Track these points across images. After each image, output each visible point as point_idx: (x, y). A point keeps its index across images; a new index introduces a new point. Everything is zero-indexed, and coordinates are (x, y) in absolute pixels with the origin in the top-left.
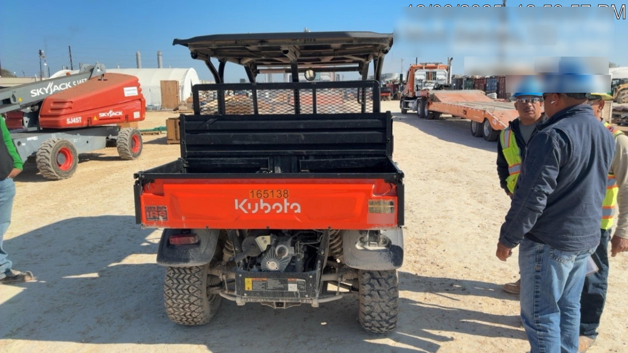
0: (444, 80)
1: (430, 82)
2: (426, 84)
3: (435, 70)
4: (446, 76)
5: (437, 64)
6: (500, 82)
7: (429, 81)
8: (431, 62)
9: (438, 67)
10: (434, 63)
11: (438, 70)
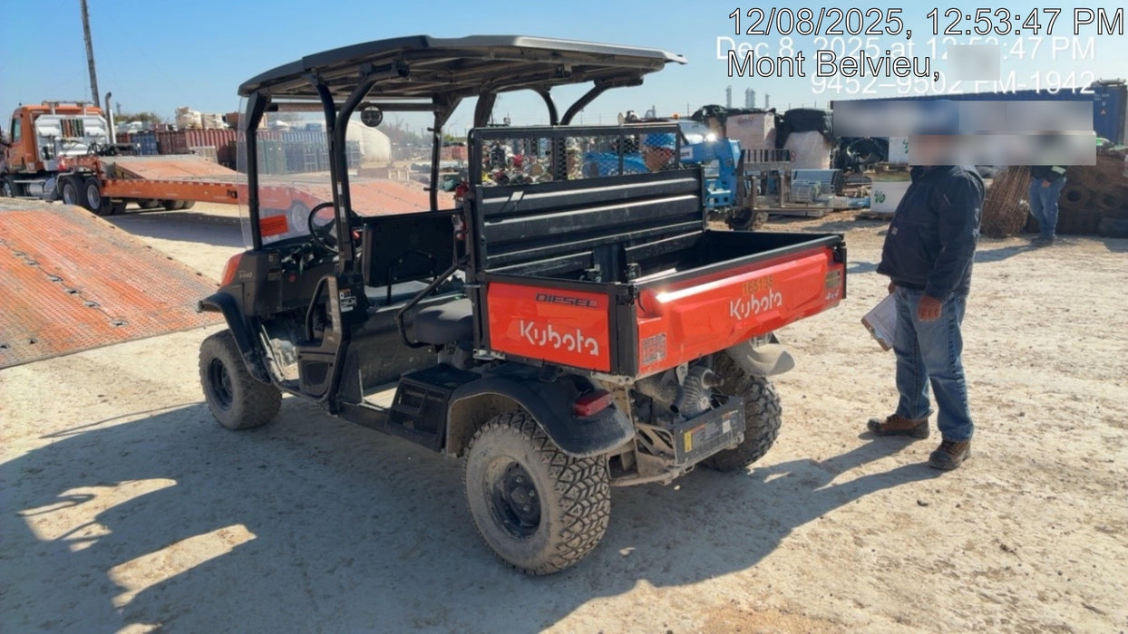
0: (102, 136)
1: (72, 142)
2: (65, 146)
3: (78, 117)
4: (104, 128)
5: (81, 105)
6: (163, 142)
7: (70, 139)
8: (68, 100)
9: (85, 110)
10: (75, 102)
11: (85, 116)
